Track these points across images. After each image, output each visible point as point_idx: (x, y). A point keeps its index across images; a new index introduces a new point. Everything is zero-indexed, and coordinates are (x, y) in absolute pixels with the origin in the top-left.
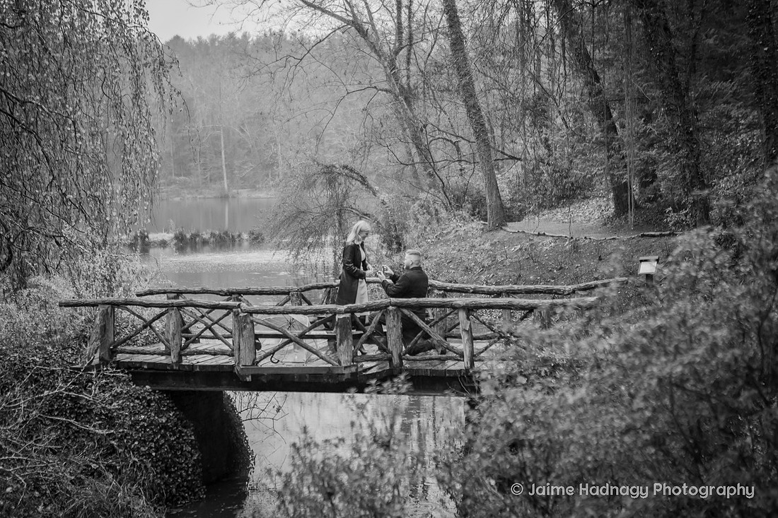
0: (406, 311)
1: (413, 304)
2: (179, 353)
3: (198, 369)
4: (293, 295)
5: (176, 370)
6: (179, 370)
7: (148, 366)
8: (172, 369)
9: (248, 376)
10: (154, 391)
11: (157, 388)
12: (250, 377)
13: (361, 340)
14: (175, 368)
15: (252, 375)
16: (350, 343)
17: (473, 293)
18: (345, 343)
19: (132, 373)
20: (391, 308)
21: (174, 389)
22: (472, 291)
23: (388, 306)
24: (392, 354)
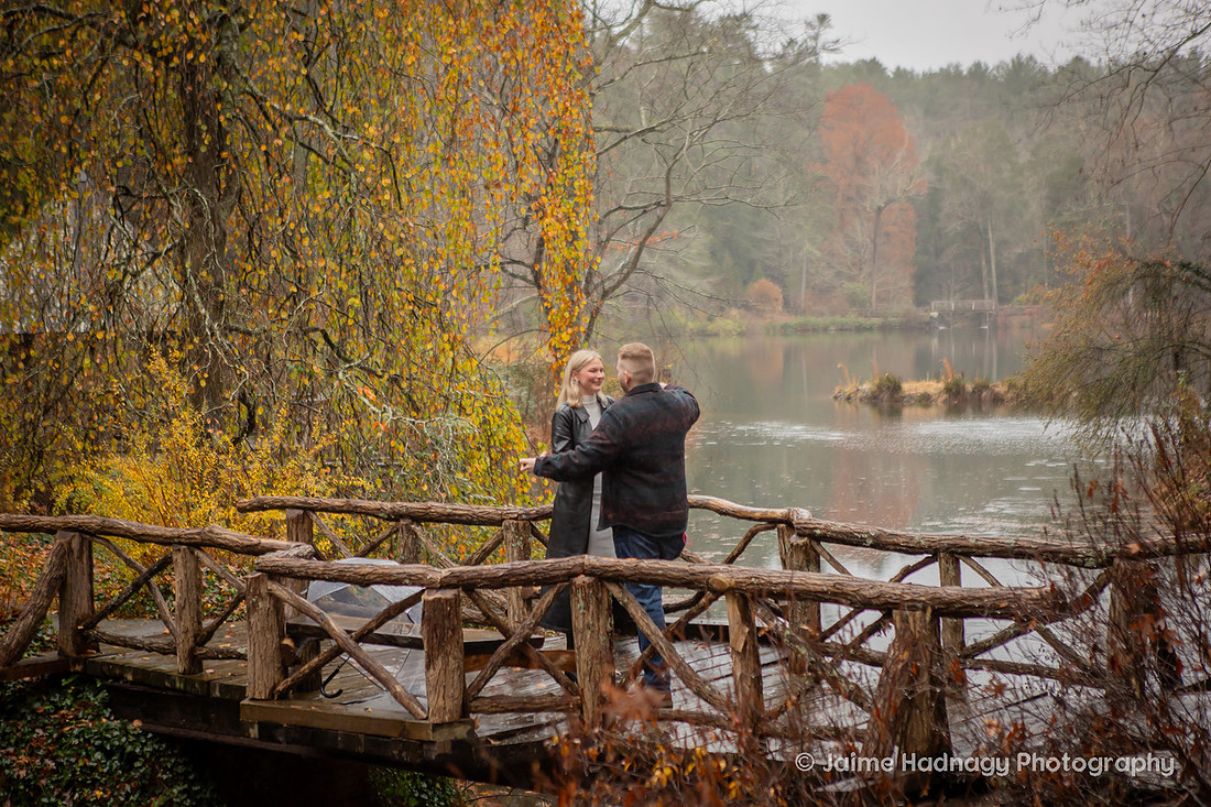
0: (615, 590)
1: (627, 573)
2: (192, 650)
3: (217, 694)
4: (507, 528)
5: (179, 690)
6: (184, 692)
7: (134, 674)
8: (174, 689)
9: (252, 725)
10: (145, 733)
11: (153, 727)
12: (256, 726)
13: (494, 658)
14: (178, 685)
15: (260, 724)
16: (453, 664)
17: (872, 546)
18: (439, 663)
19: (109, 689)
20: (581, 579)
21: (182, 732)
22: (870, 542)
23: (576, 575)
24: (582, 697)
